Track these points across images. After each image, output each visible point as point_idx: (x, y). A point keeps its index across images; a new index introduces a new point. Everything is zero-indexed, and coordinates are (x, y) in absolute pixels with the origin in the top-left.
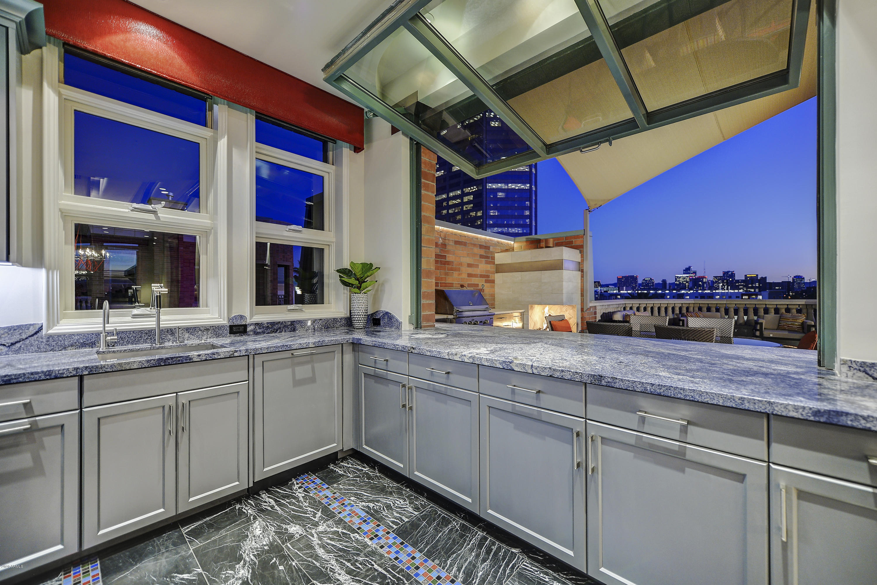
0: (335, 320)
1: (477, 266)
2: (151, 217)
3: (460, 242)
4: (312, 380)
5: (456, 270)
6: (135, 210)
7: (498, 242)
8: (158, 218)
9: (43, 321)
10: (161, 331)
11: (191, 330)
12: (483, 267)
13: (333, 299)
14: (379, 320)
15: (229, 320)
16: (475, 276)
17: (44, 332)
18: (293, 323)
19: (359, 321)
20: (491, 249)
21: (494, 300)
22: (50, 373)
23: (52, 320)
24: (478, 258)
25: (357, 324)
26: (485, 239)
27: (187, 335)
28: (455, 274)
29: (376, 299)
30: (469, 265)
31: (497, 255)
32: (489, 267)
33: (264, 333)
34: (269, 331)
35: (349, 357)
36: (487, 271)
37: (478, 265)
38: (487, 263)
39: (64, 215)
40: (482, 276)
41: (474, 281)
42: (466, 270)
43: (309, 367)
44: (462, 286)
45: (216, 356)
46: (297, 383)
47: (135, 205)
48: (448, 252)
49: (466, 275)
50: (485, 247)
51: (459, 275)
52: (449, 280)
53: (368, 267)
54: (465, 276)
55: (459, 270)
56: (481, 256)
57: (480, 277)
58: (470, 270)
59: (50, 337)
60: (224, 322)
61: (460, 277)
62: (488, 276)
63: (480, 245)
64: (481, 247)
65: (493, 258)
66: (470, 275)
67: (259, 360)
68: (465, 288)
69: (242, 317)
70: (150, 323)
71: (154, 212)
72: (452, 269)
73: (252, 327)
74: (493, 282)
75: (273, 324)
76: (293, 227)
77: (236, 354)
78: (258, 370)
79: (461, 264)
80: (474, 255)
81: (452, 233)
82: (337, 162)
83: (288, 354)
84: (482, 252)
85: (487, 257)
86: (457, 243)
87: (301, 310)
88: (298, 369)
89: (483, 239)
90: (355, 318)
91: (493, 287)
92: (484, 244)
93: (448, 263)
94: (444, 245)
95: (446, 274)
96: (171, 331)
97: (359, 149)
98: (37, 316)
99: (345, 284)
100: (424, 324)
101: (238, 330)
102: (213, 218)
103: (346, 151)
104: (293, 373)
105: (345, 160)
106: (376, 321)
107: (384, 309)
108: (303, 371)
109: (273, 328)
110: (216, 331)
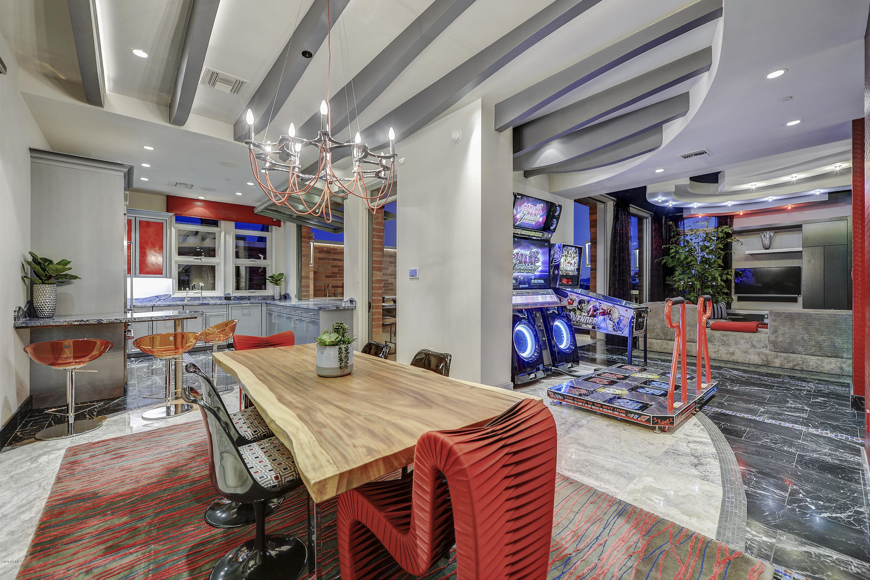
0: (268, 296)
2: (199, 261)
4: (249, 315)
6: (195, 259)
8: (202, 261)
9: (171, 293)
10: (203, 298)
11: (211, 298)
13: (270, 289)
15: (225, 295)
17: (171, 296)
18: (249, 297)
19: (277, 297)
22: (177, 304)
23: (173, 294)
25: (276, 298)
29: (285, 288)
33: (236, 300)
34: (239, 299)
35: (264, 308)
39: (176, 262)
43: (248, 310)
45: (218, 304)
46: (243, 315)
47: (195, 257)
59: (173, 298)
60: (223, 295)
67: (231, 306)
69: (229, 294)
70: (199, 295)
71: (201, 259)
73: (233, 297)
75: (241, 297)
76: (251, 259)
77: (225, 304)
78: (230, 309)
82: (271, 231)
83: (240, 305)
87: (255, 292)
88: (244, 311)
90: (276, 295)
96: (205, 298)
97: (280, 226)
98: (170, 292)
99: (271, 282)
100: (303, 298)
101: (228, 298)
102: (220, 259)
103: (274, 227)
104: (242, 311)
105: (274, 231)
106: (285, 297)
107: (288, 292)
108: (246, 311)
109: (242, 298)
110: (220, 298)
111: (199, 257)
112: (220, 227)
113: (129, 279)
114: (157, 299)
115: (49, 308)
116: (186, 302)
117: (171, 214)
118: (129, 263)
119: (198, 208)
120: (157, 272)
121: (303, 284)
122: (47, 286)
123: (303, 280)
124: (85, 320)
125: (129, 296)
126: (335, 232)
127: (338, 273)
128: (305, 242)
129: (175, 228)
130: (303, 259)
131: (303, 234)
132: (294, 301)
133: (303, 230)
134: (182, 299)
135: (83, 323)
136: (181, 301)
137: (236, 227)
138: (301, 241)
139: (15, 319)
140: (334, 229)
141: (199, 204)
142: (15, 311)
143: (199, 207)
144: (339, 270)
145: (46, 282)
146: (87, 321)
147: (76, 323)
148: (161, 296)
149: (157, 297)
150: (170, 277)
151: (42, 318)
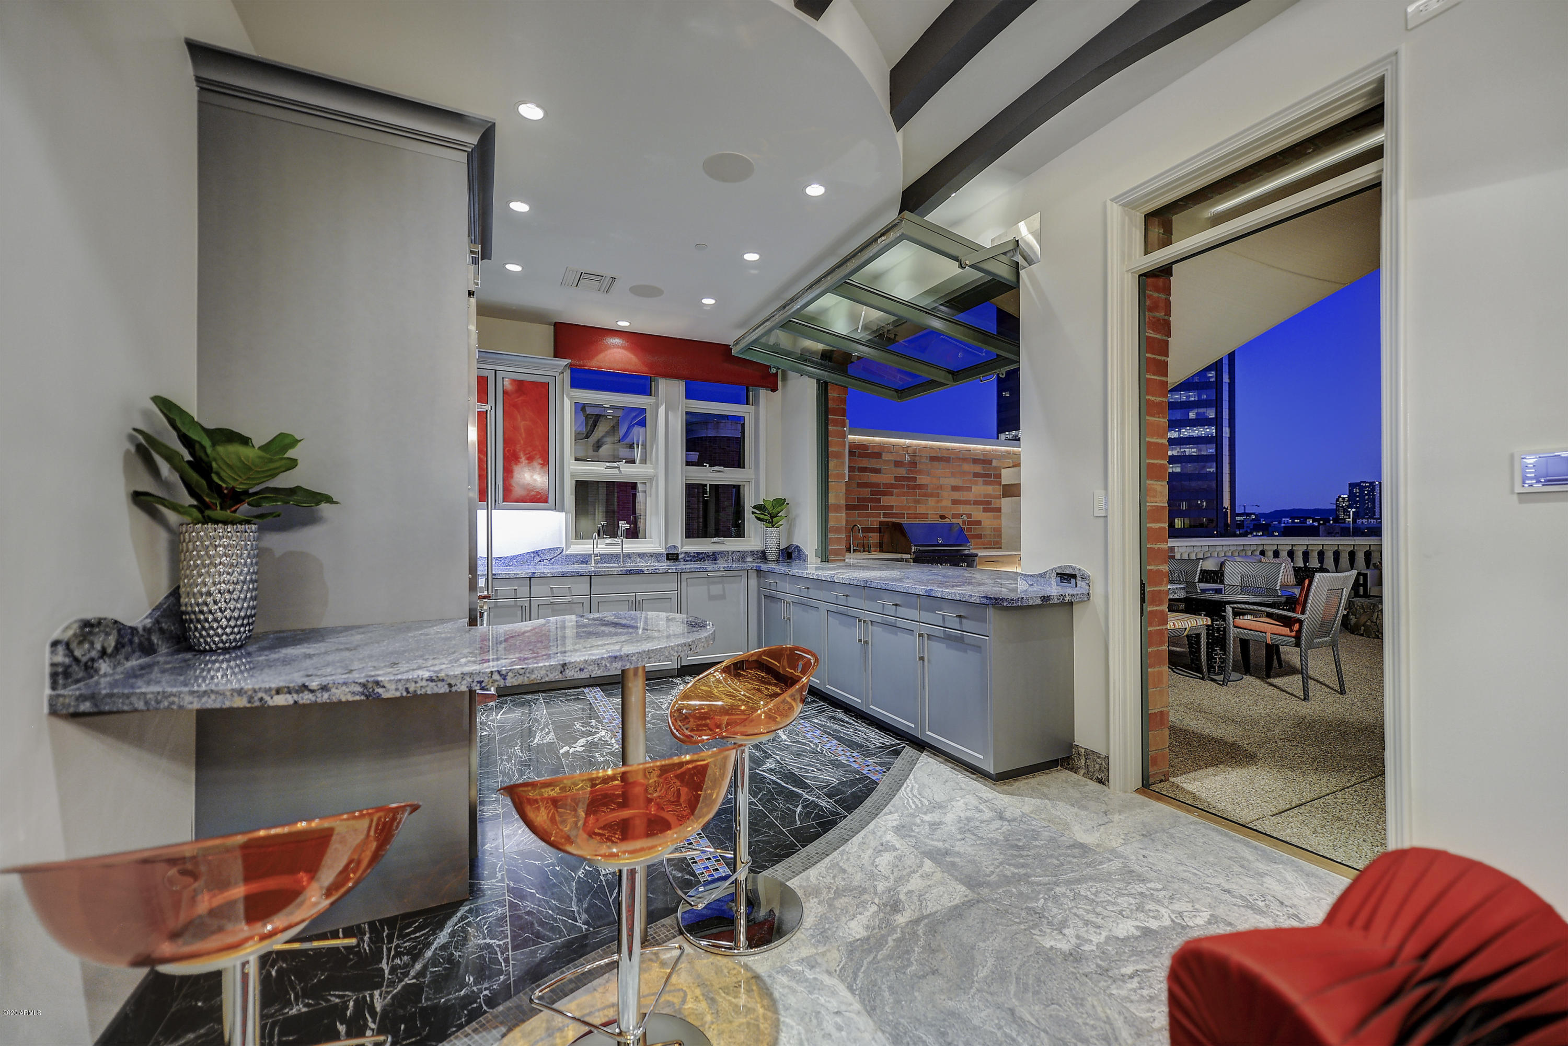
0: (752, 552)
1: (969, 489)
2: (616, 471)
3: (938, 458)
4: (723, 597)
5: (931, 495)
6: (607, 467)
7: (1008, 453)
8: (620, 472)
9: (564, 546)
10: (625, 556)
11: (641, 555)
12: (979, 490)
13: (752, 534)
14: (791, 553)
15: (666, 548)
16: (967, 502)
17: (564, 552)
18: (714, 553)
19: (772, 555)
20: (995, 463)
21: (1000, 536)
22: (578, 572)
23: (568, 545)
24: (971, 477)
25: (770, 557)
26: (984, 449)
27: (639, 559)
28: (931, 502)
29: (790, 534)
30: (955, 488)
31: (1004, 472)
32: (990, 489)
33: (691, 561)
34: (695, 559)
35: (753, 582)
36: (986, 496)
37: (971, 488)
38: (986, 483)
39: (572, 476)
40: (976, 503)
41: (962, 509)
42: (947, 497)
43: (720, 586)
44: (942, 517)
45: (657, 571)
46: (712, 598)
47: (608, 464)
48: (920, 472)
49: (950, 502)
50: (985, 461)
51: (938, 502)
52: (921, 509)
53: (781, 502)
54: (947, 503)
55: (938, 495)
56: (976, 475)
57: (974, 504)
58: (957, 495)
59: (567, 555)
60: (662, 551)
61: (940, 505)
62: (989, 503)
63: (973, 459)
64: (976, 461)
65: (999, 476)
66: (955, 502)
67: (684, 576)
68: (947, 520)
69: (675, 547)
70: (616, 550)
71: (618, 468)
72: (925, 495)
73: (683, 555)
74: (999, 510)
75: (698, 554)
76: (716, 468)
77: (670, 571)
78: (684, 584)
79: (941, 487)
80: (964, 473)
81: (926, 447)
82: (756, 403)
83: (704, 575)
84: (978, 469)
85: (989, 476)
86: (933, 459)
87: (723, 543)
88: (712, 587)
89: (980, 450)
90: (769, 550)
91: (999, 517)
92: (981, 457)
93: (920, 487)
94: (913, 464)
95: (917, 502)
96: (629, 556)
97: (774, 389)
98: (561, 542)
99: (758, 519)
100: (832, 558)
101: (672, 557)
102: (656, 468)
103: (763, 392)
104: (709, 590)
105: (762, 401)
106: (789, 554)
107: (795, 543)
108: (716, 589)
109: (699, 557)
110: (656, 556)
111: (615, 465)
112: (657, 395)
113: (482, 515)
114: (537, 559)
115: (228, 613)
116: (591, 567)
117: (564, 362)
118: (483, 477)
119: (615, 350)
120: (537, 499)
121: (831, 524)
122: (220, 528)
123: (831, 515)
124: (314, 685)
125: (482, 551)
126: (900, 398)
127: (871, 500)
128: (836, 423)
129: (571, 398)
130: (831, 465)
131: (831, 405)
132: (812, 567)
133: (832, 394)
134: (585, 559)
135: (306, 698)
136: (583, 562)
137: (690, 395)
138: (827, 419)
139: (54, 676)
140: (896, 391)
141: (616, 341)
142: (55, 644)
143: (618, 347)
144: (872, 493)
145: (218, 513)
146: (325, 688)
147: (281, 700)
148: (543, 551)
149: (536, 553)
150: (562, 509)
151: (205, 651)
